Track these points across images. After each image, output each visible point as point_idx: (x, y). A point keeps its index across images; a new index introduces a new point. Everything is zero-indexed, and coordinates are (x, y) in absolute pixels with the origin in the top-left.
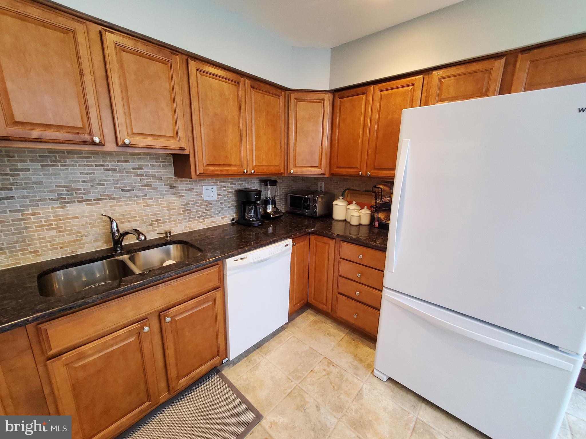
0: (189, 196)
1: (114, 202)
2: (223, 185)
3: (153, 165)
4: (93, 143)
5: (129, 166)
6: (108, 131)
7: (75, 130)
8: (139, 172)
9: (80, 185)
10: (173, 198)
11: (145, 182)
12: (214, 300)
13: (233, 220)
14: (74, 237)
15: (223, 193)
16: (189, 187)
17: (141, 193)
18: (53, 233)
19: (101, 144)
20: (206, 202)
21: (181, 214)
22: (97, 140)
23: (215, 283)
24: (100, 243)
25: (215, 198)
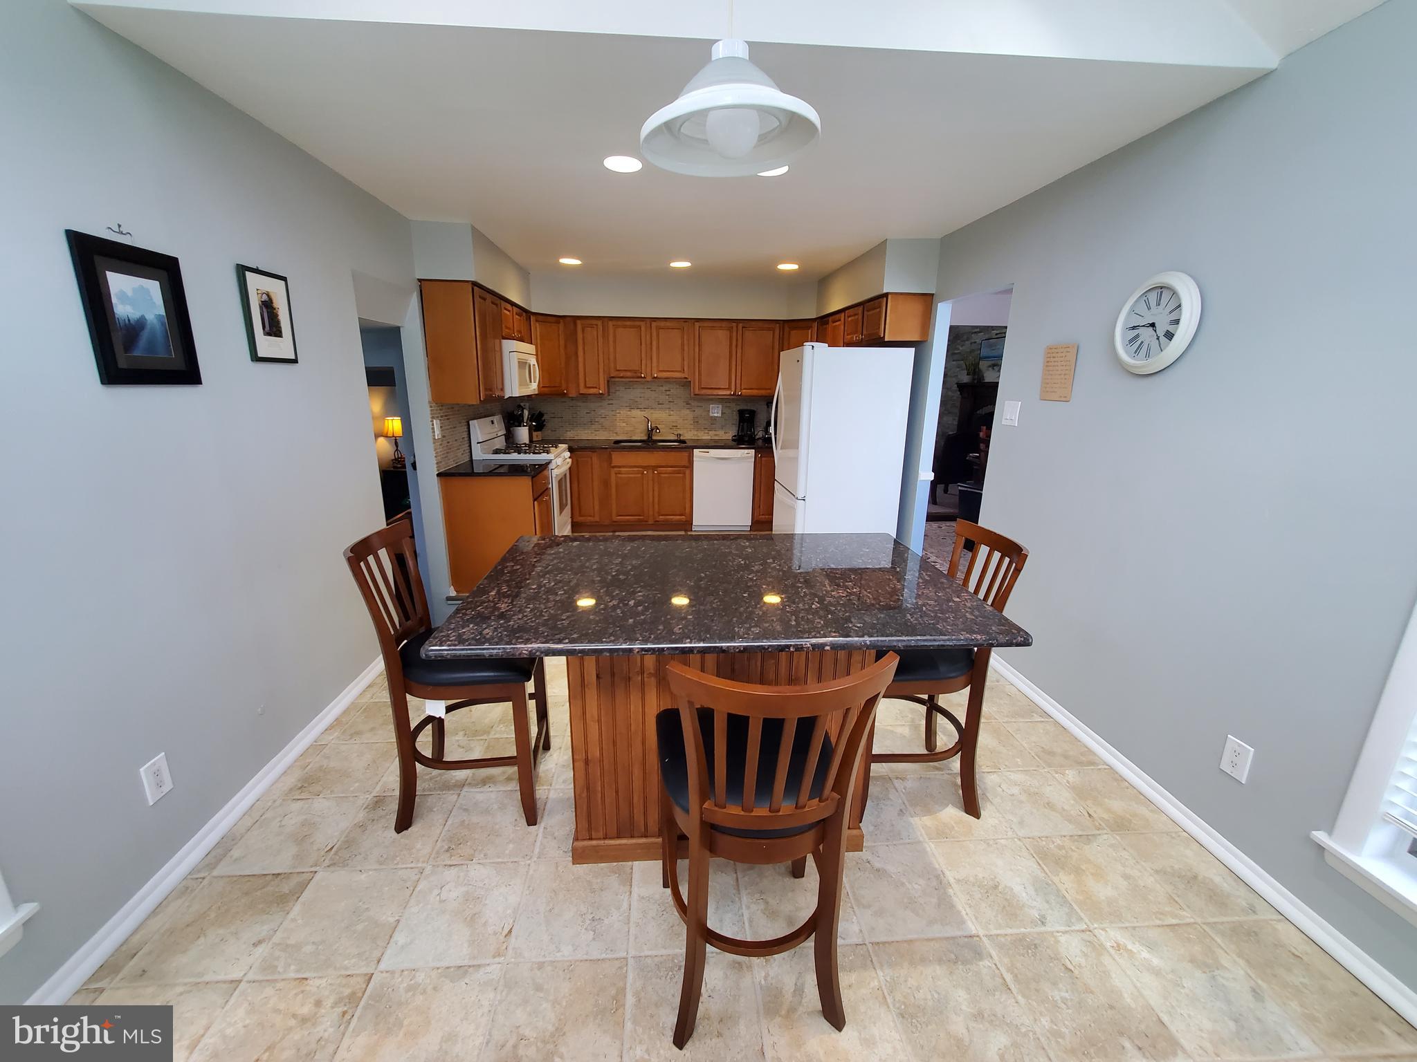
0: (699, 412)
1: (652, 411)
2: (728, 404)
3: (677, 388)
4: (641, 377)
5: (663, 389)
6: (649, 370)
7: (635, 372)
8: (668, 393)
9: (638, 399)
10: (688, 412)
11: (671, 400)
12: (685, 473)
13: (735, 436)
14: (632, 429)
15: (727, 411)
16: (699, 404)
17: (668, 406)
18: (624, 424)
19: (644, 377)
20: (712, 417)
21: (691, 424)
22: (643, 375)
23: (685, 463)
24: (642, 435)
25: (719, 415)
